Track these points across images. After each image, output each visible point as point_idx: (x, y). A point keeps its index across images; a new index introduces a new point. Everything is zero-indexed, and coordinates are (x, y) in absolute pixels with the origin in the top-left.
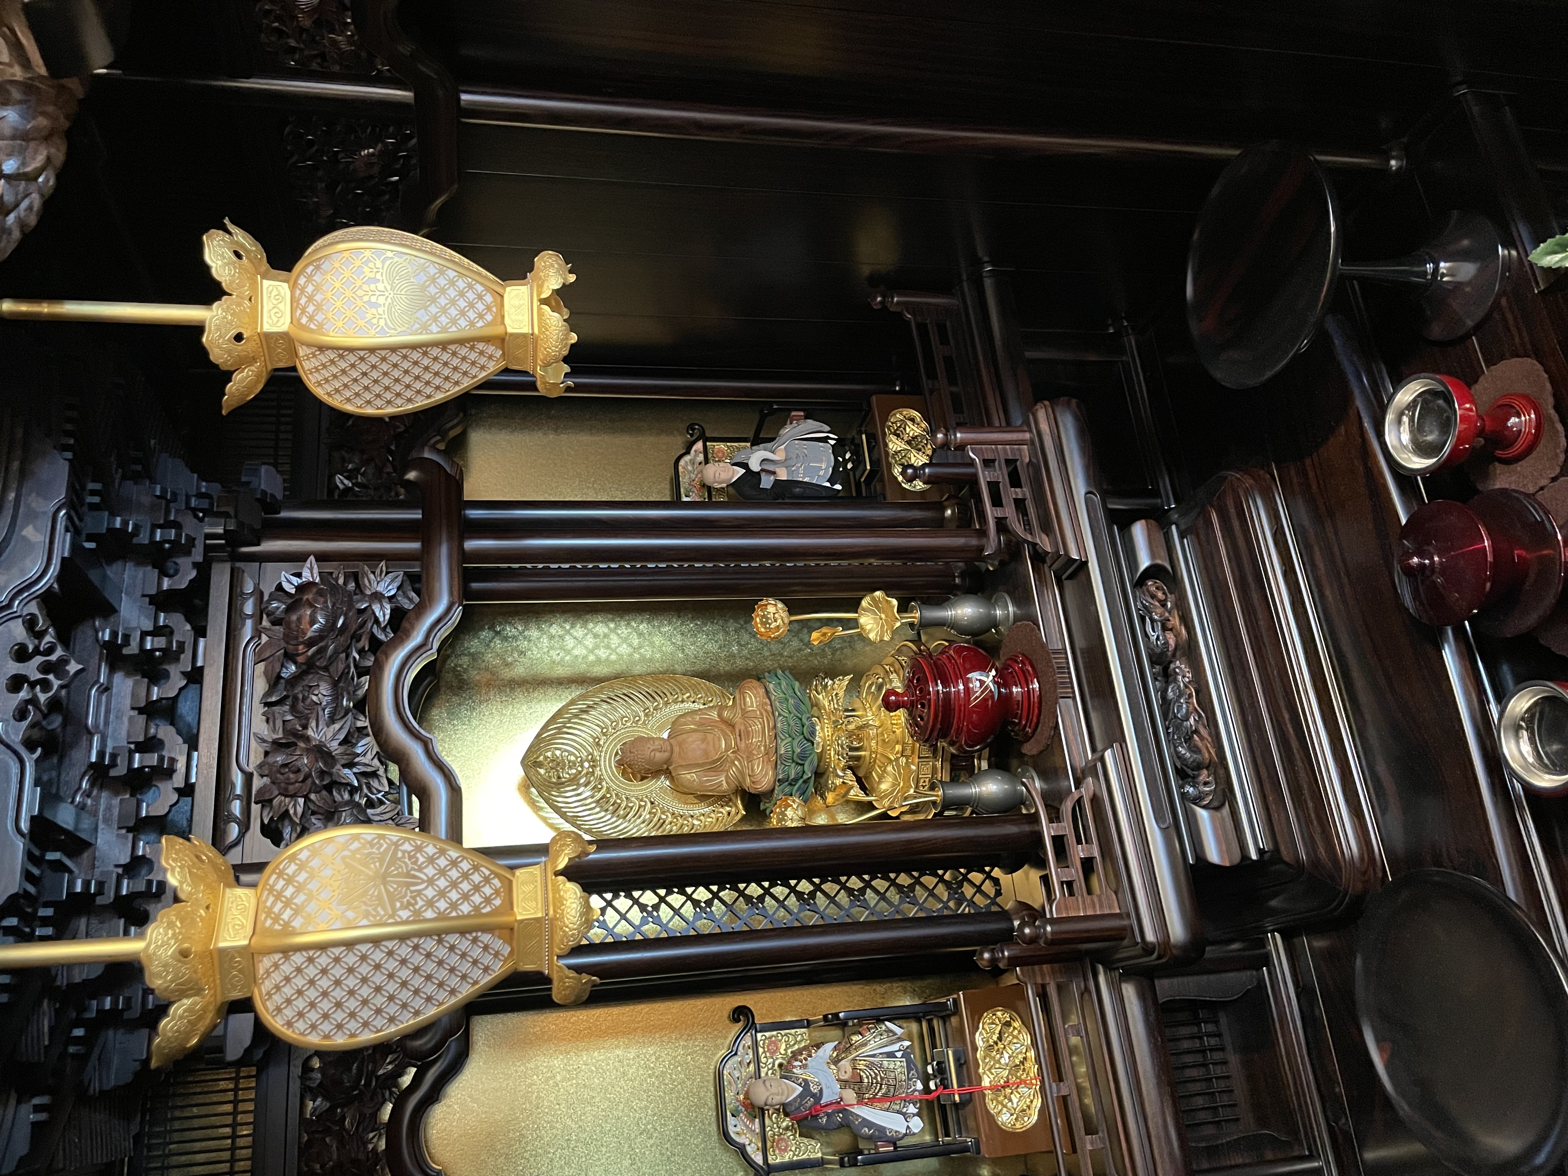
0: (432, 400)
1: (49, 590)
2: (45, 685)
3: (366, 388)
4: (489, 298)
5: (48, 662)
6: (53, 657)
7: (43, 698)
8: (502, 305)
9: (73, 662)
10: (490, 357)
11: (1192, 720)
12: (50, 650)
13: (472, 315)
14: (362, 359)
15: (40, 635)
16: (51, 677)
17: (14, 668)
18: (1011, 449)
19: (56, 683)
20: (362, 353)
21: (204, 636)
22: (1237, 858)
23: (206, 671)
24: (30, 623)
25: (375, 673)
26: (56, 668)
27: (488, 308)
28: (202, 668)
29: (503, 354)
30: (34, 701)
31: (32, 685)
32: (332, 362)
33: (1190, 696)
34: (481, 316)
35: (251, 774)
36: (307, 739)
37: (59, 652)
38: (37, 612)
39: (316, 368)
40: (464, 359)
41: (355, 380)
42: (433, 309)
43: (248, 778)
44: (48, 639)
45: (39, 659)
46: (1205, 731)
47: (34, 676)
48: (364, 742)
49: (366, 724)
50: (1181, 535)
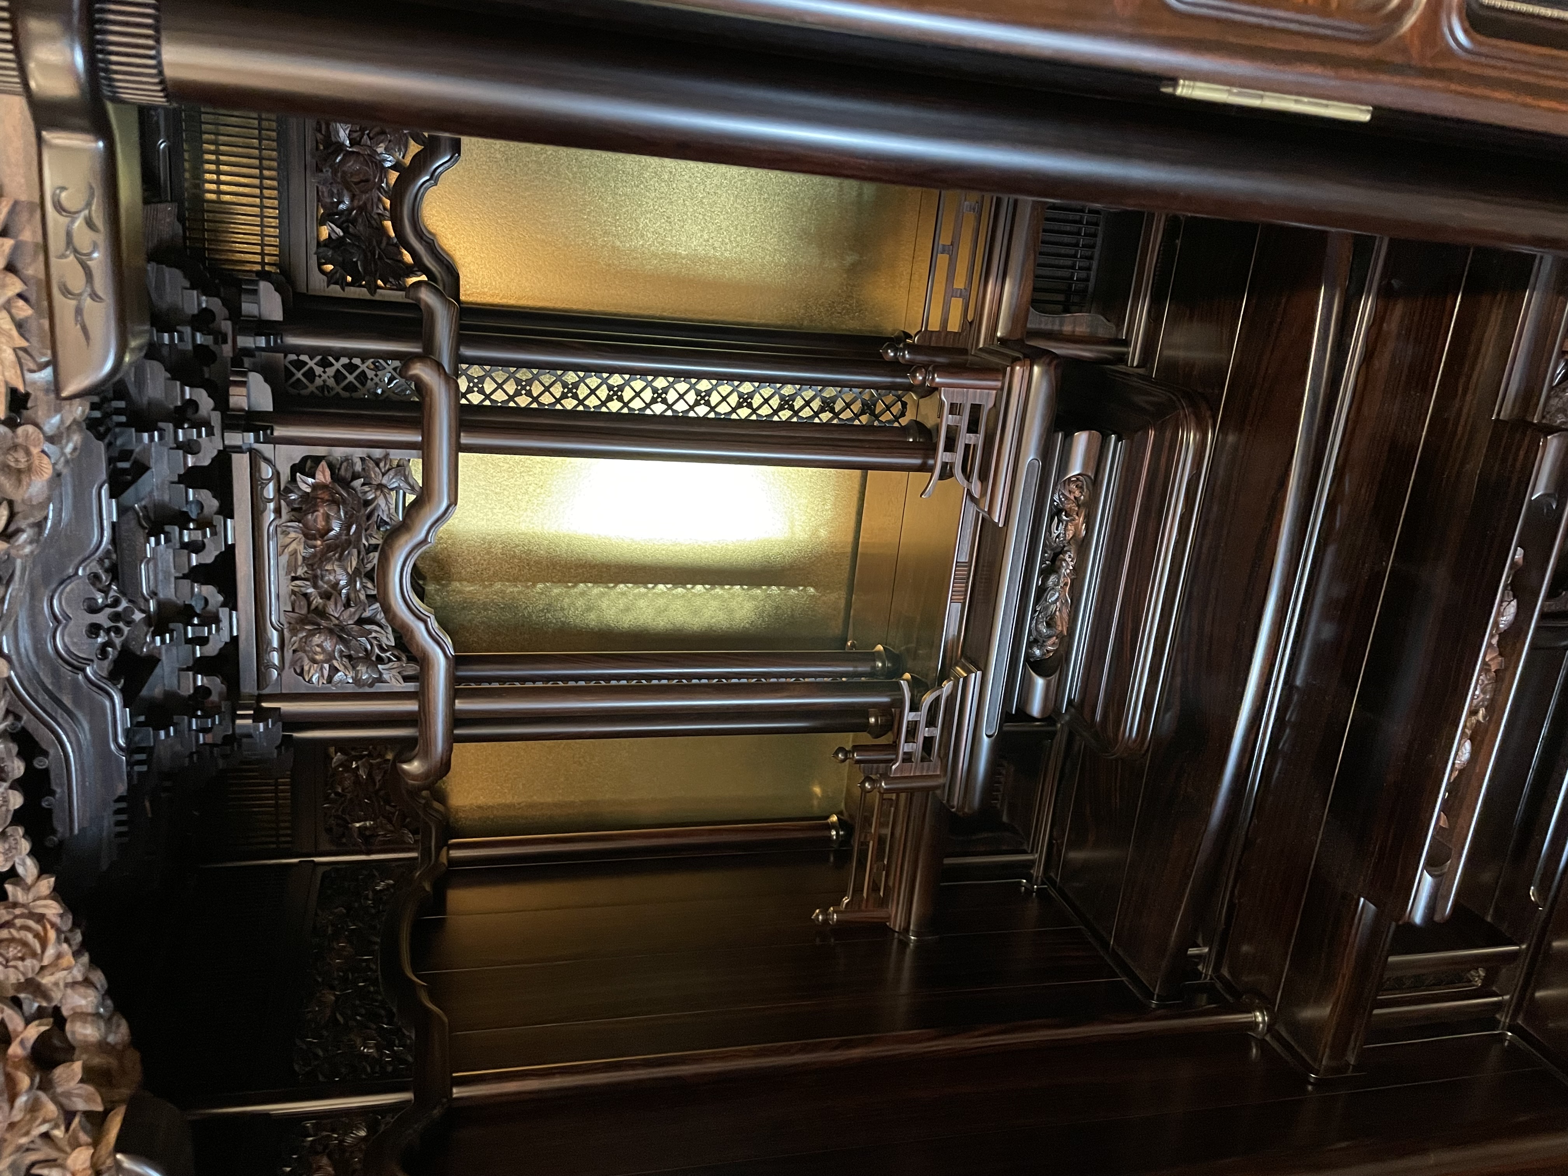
1: (106, 553)
2: (118, 631)
5: (117, 613)
6: (120, 609)
7: (118, 641)
9: (137, 612)
11: (1059, 603)
12: (116, 602)
15: (105, 590)
16: (121, 624)
17: (89, 618)
18: (980, 394)
19: (126, 630)
21: (232, 517)
22: (1051, 710)
23: (238, 549)
24: (95, 580)
26: (124, 617)
30: (110, 644)
31: (107, 631)
33: (1066, 585)
35: (282, 629)
36: (328, 617)
37: (124, 604)
38: (99, 572)
43: (281, 634)
44: (113, 593)
45: (108, 611)
46: (1065, 611)
47: (107, 624)
48: (374, 607)
49: (375, 592)
50: (1118, 439)
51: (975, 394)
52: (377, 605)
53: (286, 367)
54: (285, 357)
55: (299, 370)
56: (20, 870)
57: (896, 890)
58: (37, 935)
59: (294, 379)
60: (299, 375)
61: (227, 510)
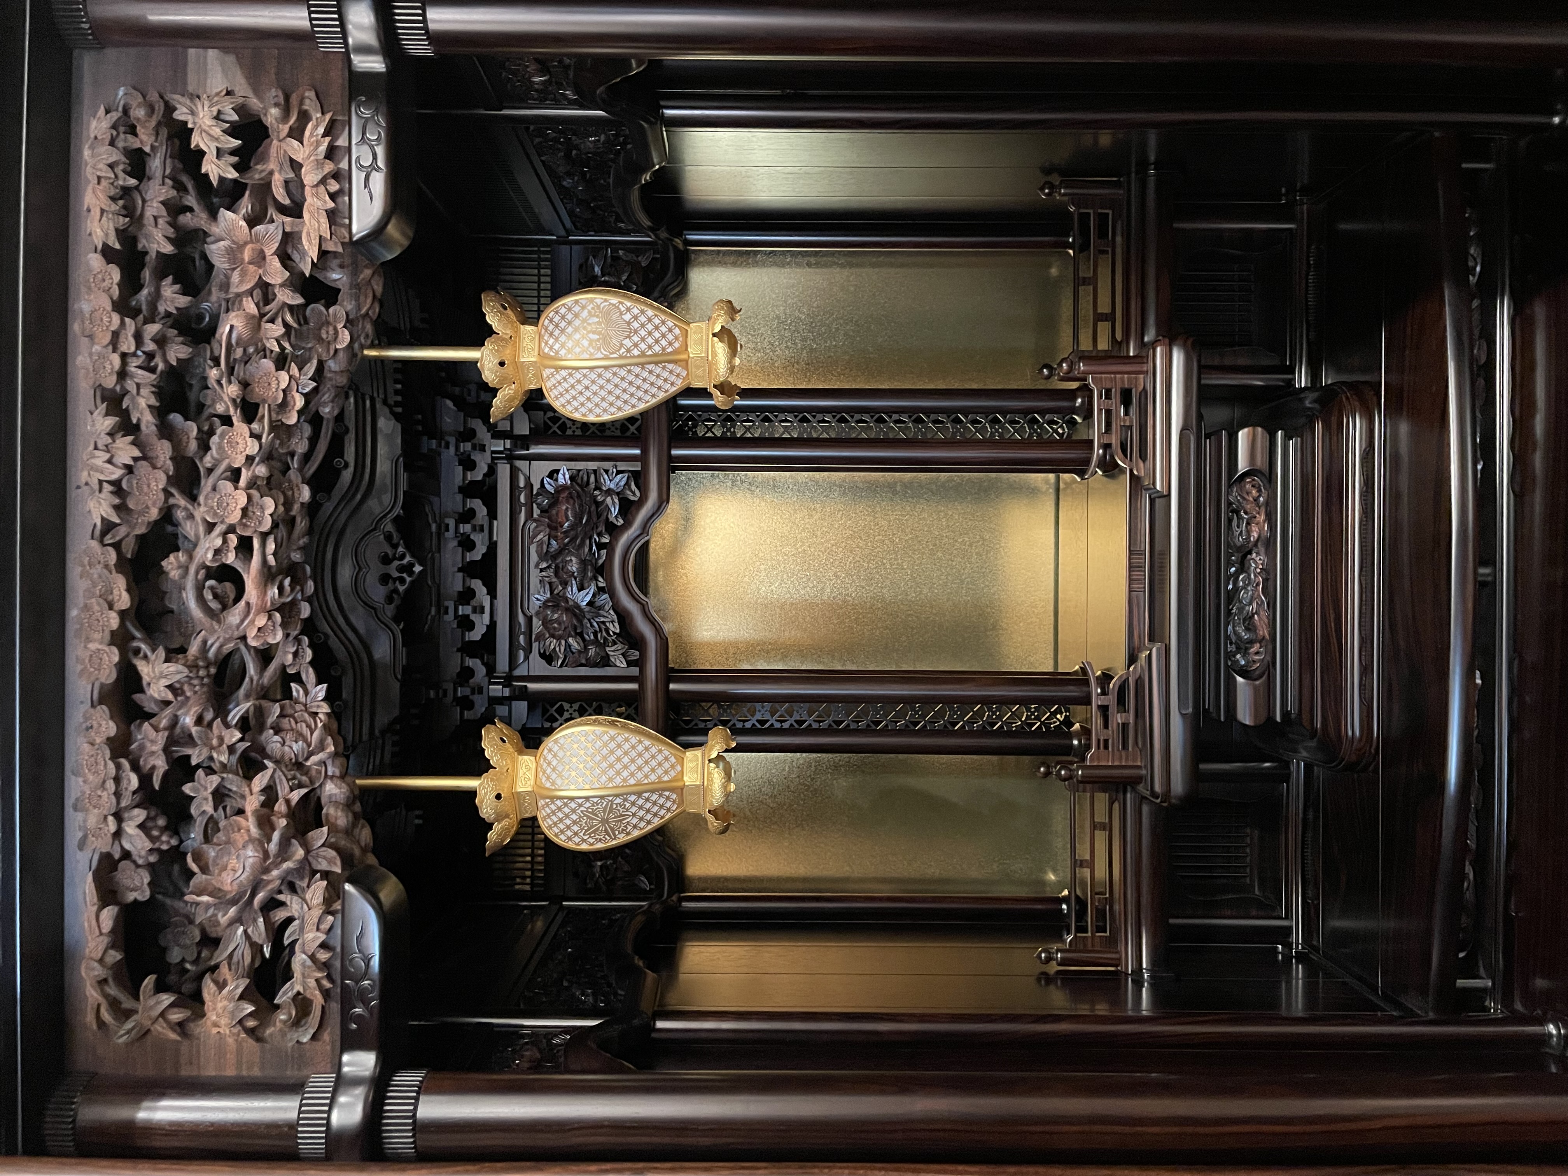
0: (637, 409)
1: (398, 516)
2: (402, 581)
3: (588, 399)
4: (677, 331)
5: (403, 565)
6: (405, 562)
7: (401, 589)
8: (687, 337)
9: (417, 565)
10: (678, 376)
11: (1255, 605)
12: (403, 557)
13: (664, 343)
14: (585, 376)
15: (395, 546)
16: (405, 575)
17: (383, 569)
18: (1128, 378)
19: (408, 579)
20: (585, 371)
21: (496, 519)
22: (1262, 719)
23: (499, 544)
24: (388, 537)
25: (609, 547)
26: (408, 569)
27: (676, 338)
28: (496, 542)
29: (688, 374)
30: (396, 591)
31: (395, 580)
32: (565, 379)
33: (1258, 585)
34: (670, 344)
35: (531, 617)
36: (566, 600)
37: (408, 559)
38: (392, 530)
39: (554, 385)
40: (658, 376)
41: (581, 393)
42: (636, 339)
43: (529, 620)
44: (401, 549)
45: (396, 563)
46: (1264, 614)
47: (396, 574)
48: (603, 597)
49: (604, 585)
50: (1287, 437)
51: (1122, 380)
52: (606, 596)
53: (545, 422)
54: (545, 414)
55: (555, 424)
56: (304, 677)
57: (1123, 926)
58: (308, 726)
59: (551, 431)
60: (555, 428)
61: (493, 515)
